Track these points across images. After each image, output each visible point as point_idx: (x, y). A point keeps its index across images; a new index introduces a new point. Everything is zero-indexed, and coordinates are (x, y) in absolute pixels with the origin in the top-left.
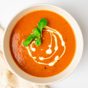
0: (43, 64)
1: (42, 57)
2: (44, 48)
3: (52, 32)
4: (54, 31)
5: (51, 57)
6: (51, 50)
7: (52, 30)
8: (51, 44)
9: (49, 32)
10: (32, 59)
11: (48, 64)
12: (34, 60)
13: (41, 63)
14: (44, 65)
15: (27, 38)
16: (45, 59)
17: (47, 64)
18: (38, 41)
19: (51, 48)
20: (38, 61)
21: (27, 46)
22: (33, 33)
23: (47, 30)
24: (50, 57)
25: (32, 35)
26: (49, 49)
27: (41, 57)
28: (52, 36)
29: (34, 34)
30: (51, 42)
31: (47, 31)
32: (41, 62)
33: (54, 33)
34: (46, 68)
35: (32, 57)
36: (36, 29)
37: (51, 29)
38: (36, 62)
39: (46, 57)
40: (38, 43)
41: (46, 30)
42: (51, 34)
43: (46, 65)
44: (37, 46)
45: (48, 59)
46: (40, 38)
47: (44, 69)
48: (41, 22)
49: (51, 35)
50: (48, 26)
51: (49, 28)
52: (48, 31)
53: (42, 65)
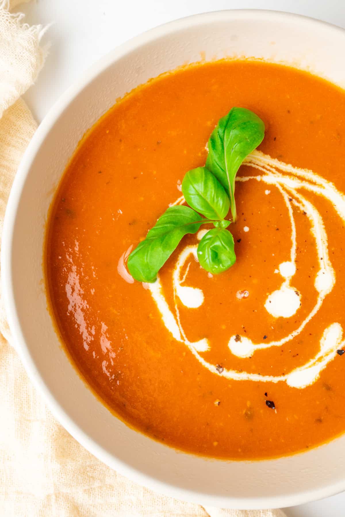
0: (255, 378)
1: (244, 339)
2: (255, 281)
3: (292, 184)
4: (302, 179)
5: (295, 333)
6: (292, 291)
7: (290, 174)
8: (293, 255)
9: (273, 188)
10: (189, 353)
11: (282, 378)
12: (201, 360)
13: (244, 376)
14: (259, 384)
15: (151, 233)
16: (263, 346)
17: (275, 380)
18: (218, 243)
19: (294, 282)
20: (220, 367)
21: (155, 280)
22: (182, 199)
23: (262, 173)
24: (289, 338)
25: (174, 211)
26: (285, 286)
27: (238, 339)
28: (295, 209)
29: (186, 204)
30: (290, 244)
31: (262, 182)
32: (240, 371)
33: (302, 191)
34: (271, 404)
35: (187, 343)
36: (199, 171)
37: (288, 168)
38: (212, 368)
39: (266, 339)
40: (216, 256)
41: (258, 178)
42: (286, 197)
43: (270, 383)
44: (210, 275)
45: (282, 349)
46: (225, 224)
47: (263, 410)
48: (226, 127)
49: (288, 204)
50: (265, 152)
51: (275, 163)
52: (269, 179)
53: (248, 383)
